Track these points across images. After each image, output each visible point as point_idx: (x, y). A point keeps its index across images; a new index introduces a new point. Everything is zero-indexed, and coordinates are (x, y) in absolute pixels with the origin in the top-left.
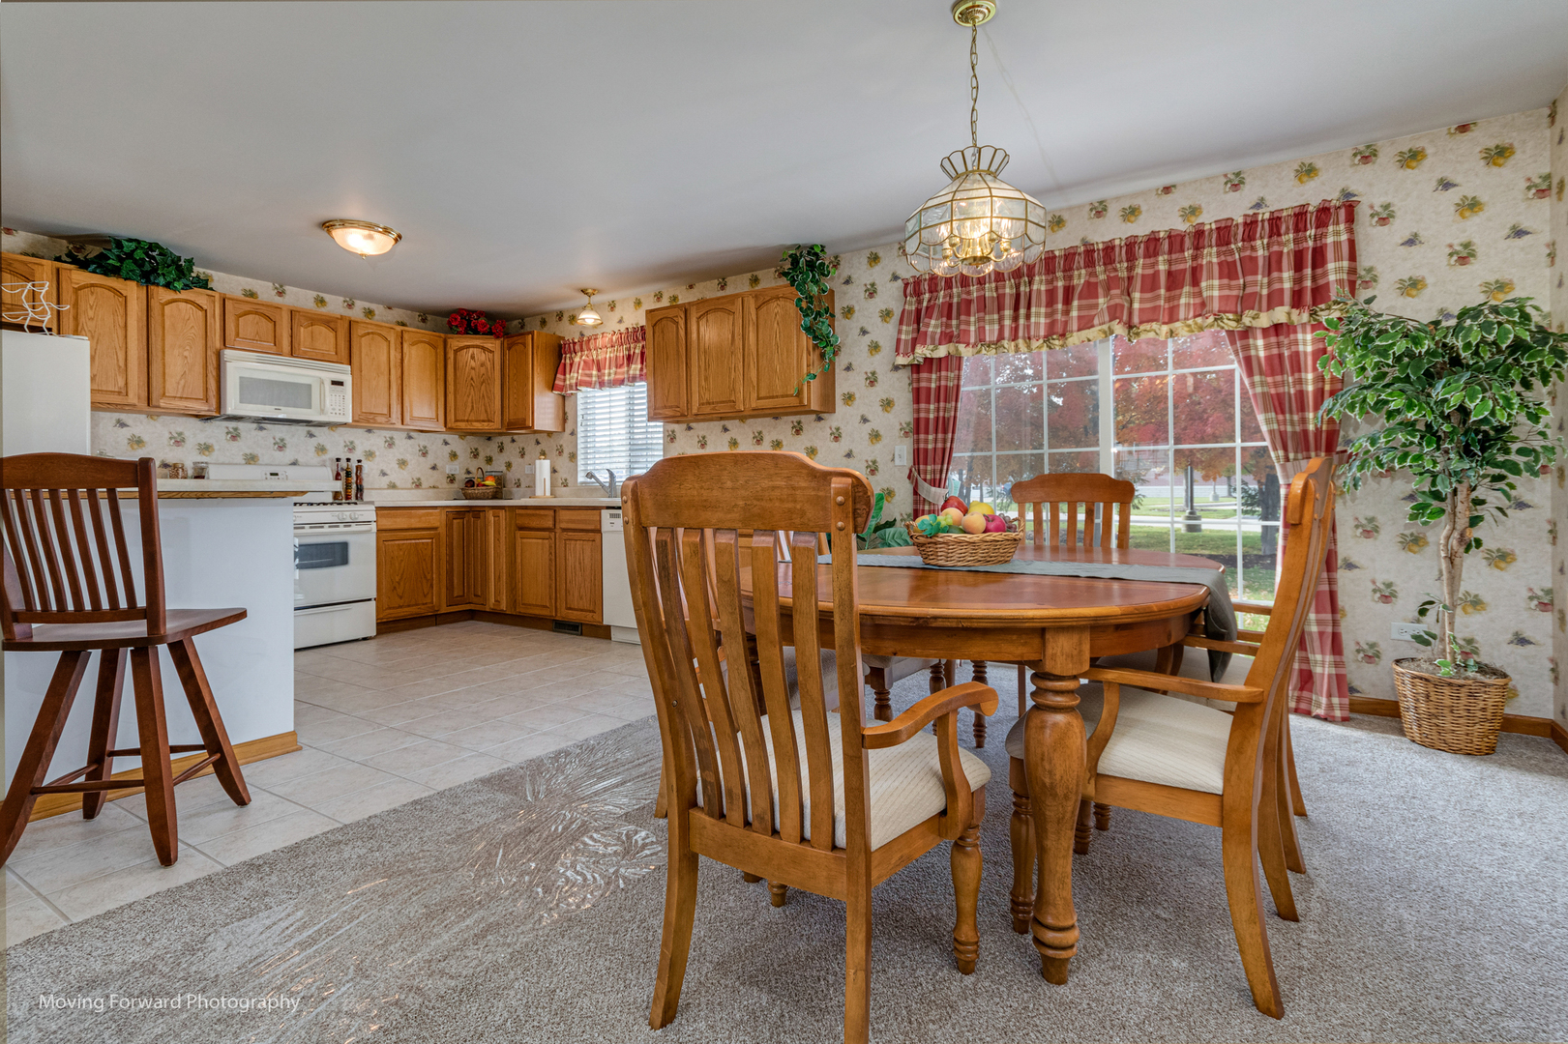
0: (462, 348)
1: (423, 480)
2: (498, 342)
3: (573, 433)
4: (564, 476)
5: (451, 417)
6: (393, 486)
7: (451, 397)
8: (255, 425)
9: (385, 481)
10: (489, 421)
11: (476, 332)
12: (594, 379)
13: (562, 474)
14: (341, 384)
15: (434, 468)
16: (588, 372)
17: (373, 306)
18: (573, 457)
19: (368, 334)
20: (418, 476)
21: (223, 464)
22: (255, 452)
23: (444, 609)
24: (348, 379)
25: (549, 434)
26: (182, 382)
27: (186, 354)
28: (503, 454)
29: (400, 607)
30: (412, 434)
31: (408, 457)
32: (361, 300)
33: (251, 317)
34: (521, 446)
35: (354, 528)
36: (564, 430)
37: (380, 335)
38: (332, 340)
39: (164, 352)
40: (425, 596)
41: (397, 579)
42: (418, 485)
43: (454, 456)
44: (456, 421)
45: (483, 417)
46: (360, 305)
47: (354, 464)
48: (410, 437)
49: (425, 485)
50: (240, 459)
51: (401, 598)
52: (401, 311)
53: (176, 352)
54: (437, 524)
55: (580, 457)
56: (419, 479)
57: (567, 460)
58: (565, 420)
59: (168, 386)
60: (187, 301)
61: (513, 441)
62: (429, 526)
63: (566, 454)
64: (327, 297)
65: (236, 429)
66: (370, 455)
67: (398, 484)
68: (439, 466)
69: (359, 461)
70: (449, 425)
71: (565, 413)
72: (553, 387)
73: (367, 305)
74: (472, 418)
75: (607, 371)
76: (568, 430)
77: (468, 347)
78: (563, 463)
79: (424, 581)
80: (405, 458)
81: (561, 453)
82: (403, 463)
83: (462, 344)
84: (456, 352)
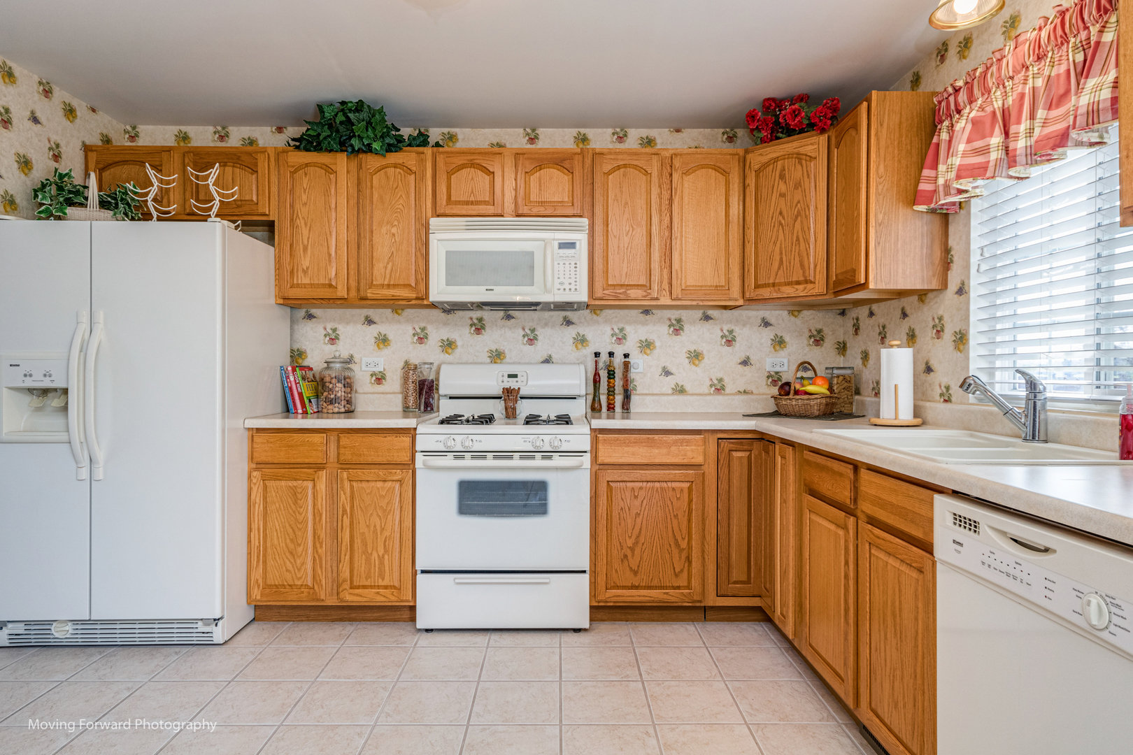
0: (765, 166)
1: (727, 381)
2: (823, 139)
3: (961, 291)
4: (945, 381)
5: (751, 281)
6: (680, 390)
7: (751, 248)
8: (502, 314)
9: (669, 383)
10: (807, 281)
11: (790, 132)
12: (994, 156)
13: (944, 376)
14: (571, 245)
15: (745, 362)
16: (978, 144)
17: (653, 133)
18: (961, 339)
19: (619, 167)
20: (720, 375)
21: (466, 363)
22: (501, 348)
23: (712, 600)
24: (581, 239)
25: (922, 295)
26: (389, 266)
27: (394, 230)
28: (859, 338)
29: (637, 587)
30: (710, 312)
31: (703, 347)
32: (637, 127)
33: (464, 171)
34: (882, 321)
35: (557, 461)
36: (944, 285)
37: (635, 167)
38: (567, 186)
39: (372, 232)
40: (676, 575)
41: (630, 543)
42: (719, 389)
43: (779, 342)
44: (757, 286)
45: (798, 276)
46: (634, 135)
47: (618, 361)
48: (707, 318)
49: (729, 389)
50: (485, 357)
51: (635, 573)
52: (695, 132)
53: (384, 230)
54: (699, 459)
55: (974, 340)
56: (720, 380)
57: (951, 346)
58: (946, 263)
59: (375, 272)
60: (395, 166)
61: (871, 314)
62: (686, 461)
63: (948, 335)
64: (590, 132)
65: (480, 320)
66: (647, 346)
67: (688, 388)
68: (753, 359)
69: (626, 356)
70: (747, 295)
71: (947, 250)
72: (914, 197)
73: (645, 132)
74: (780, 279)
75: (1023, 127)
76: (953, 286)
77: (776, 160)
78: (941, 352)
79: (675, 552)
80: (700, 349)
81: (939, 333)
82: (695, 357)
83: (765, 159)
84: (758, 172)
